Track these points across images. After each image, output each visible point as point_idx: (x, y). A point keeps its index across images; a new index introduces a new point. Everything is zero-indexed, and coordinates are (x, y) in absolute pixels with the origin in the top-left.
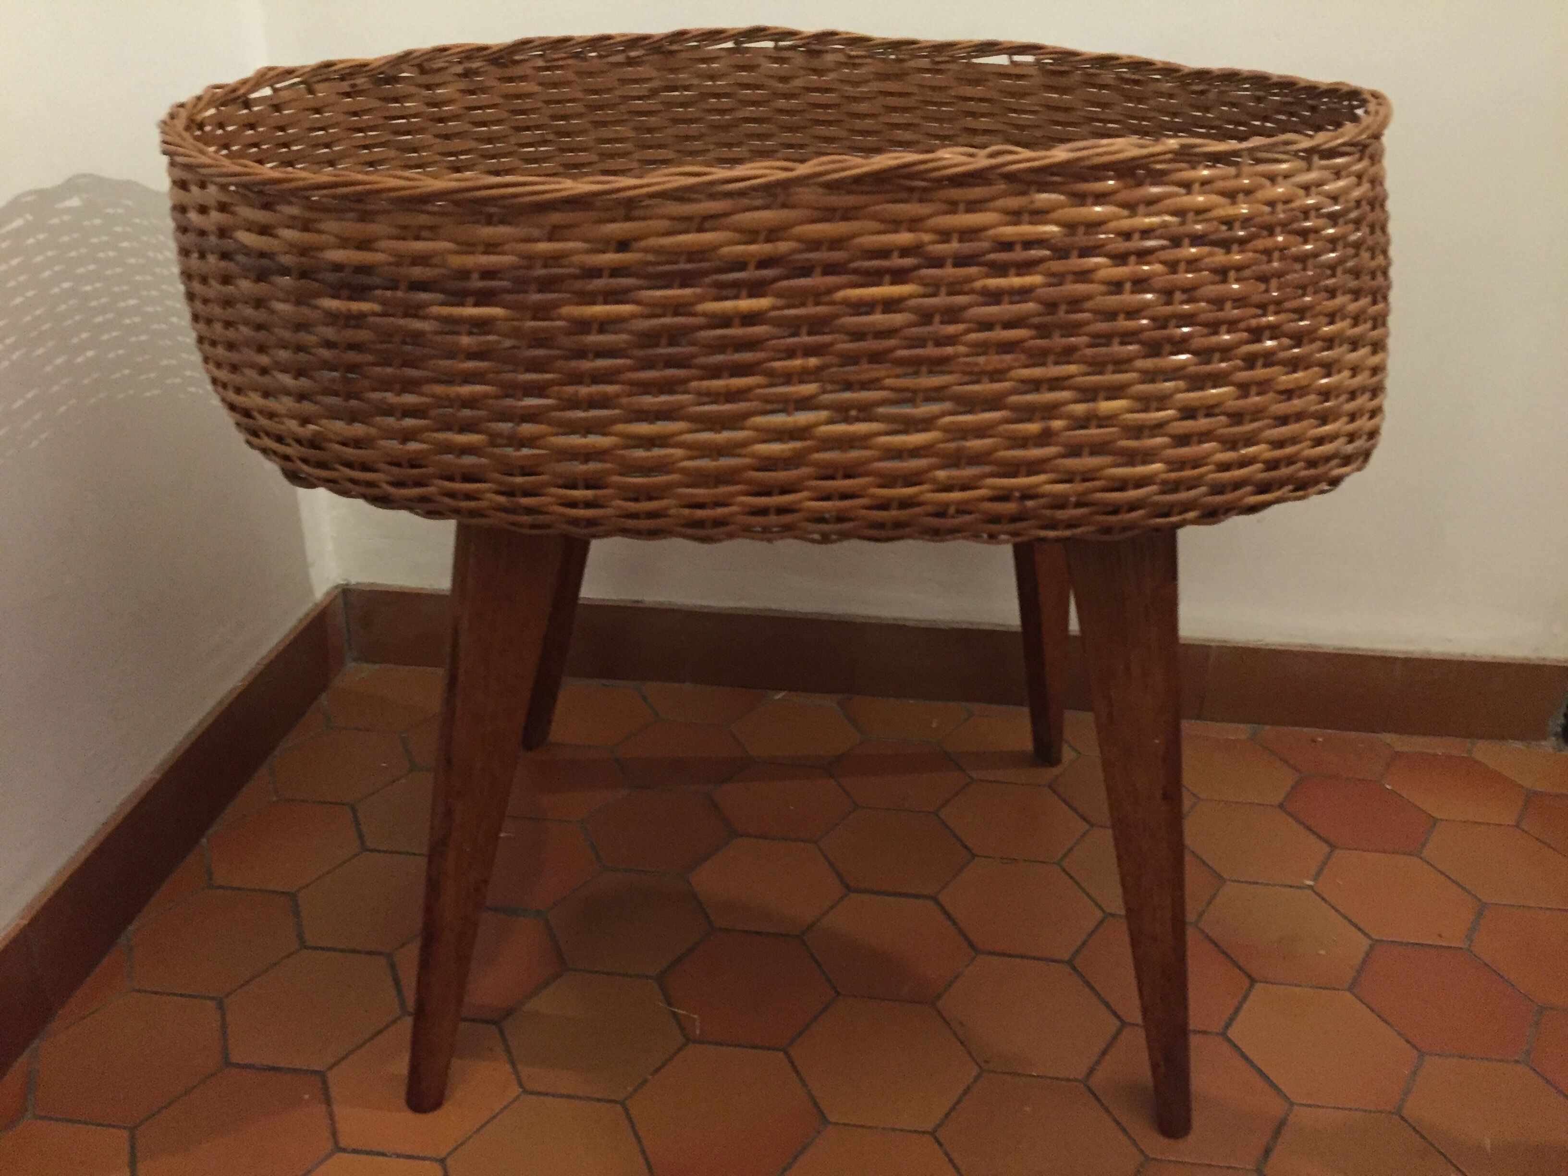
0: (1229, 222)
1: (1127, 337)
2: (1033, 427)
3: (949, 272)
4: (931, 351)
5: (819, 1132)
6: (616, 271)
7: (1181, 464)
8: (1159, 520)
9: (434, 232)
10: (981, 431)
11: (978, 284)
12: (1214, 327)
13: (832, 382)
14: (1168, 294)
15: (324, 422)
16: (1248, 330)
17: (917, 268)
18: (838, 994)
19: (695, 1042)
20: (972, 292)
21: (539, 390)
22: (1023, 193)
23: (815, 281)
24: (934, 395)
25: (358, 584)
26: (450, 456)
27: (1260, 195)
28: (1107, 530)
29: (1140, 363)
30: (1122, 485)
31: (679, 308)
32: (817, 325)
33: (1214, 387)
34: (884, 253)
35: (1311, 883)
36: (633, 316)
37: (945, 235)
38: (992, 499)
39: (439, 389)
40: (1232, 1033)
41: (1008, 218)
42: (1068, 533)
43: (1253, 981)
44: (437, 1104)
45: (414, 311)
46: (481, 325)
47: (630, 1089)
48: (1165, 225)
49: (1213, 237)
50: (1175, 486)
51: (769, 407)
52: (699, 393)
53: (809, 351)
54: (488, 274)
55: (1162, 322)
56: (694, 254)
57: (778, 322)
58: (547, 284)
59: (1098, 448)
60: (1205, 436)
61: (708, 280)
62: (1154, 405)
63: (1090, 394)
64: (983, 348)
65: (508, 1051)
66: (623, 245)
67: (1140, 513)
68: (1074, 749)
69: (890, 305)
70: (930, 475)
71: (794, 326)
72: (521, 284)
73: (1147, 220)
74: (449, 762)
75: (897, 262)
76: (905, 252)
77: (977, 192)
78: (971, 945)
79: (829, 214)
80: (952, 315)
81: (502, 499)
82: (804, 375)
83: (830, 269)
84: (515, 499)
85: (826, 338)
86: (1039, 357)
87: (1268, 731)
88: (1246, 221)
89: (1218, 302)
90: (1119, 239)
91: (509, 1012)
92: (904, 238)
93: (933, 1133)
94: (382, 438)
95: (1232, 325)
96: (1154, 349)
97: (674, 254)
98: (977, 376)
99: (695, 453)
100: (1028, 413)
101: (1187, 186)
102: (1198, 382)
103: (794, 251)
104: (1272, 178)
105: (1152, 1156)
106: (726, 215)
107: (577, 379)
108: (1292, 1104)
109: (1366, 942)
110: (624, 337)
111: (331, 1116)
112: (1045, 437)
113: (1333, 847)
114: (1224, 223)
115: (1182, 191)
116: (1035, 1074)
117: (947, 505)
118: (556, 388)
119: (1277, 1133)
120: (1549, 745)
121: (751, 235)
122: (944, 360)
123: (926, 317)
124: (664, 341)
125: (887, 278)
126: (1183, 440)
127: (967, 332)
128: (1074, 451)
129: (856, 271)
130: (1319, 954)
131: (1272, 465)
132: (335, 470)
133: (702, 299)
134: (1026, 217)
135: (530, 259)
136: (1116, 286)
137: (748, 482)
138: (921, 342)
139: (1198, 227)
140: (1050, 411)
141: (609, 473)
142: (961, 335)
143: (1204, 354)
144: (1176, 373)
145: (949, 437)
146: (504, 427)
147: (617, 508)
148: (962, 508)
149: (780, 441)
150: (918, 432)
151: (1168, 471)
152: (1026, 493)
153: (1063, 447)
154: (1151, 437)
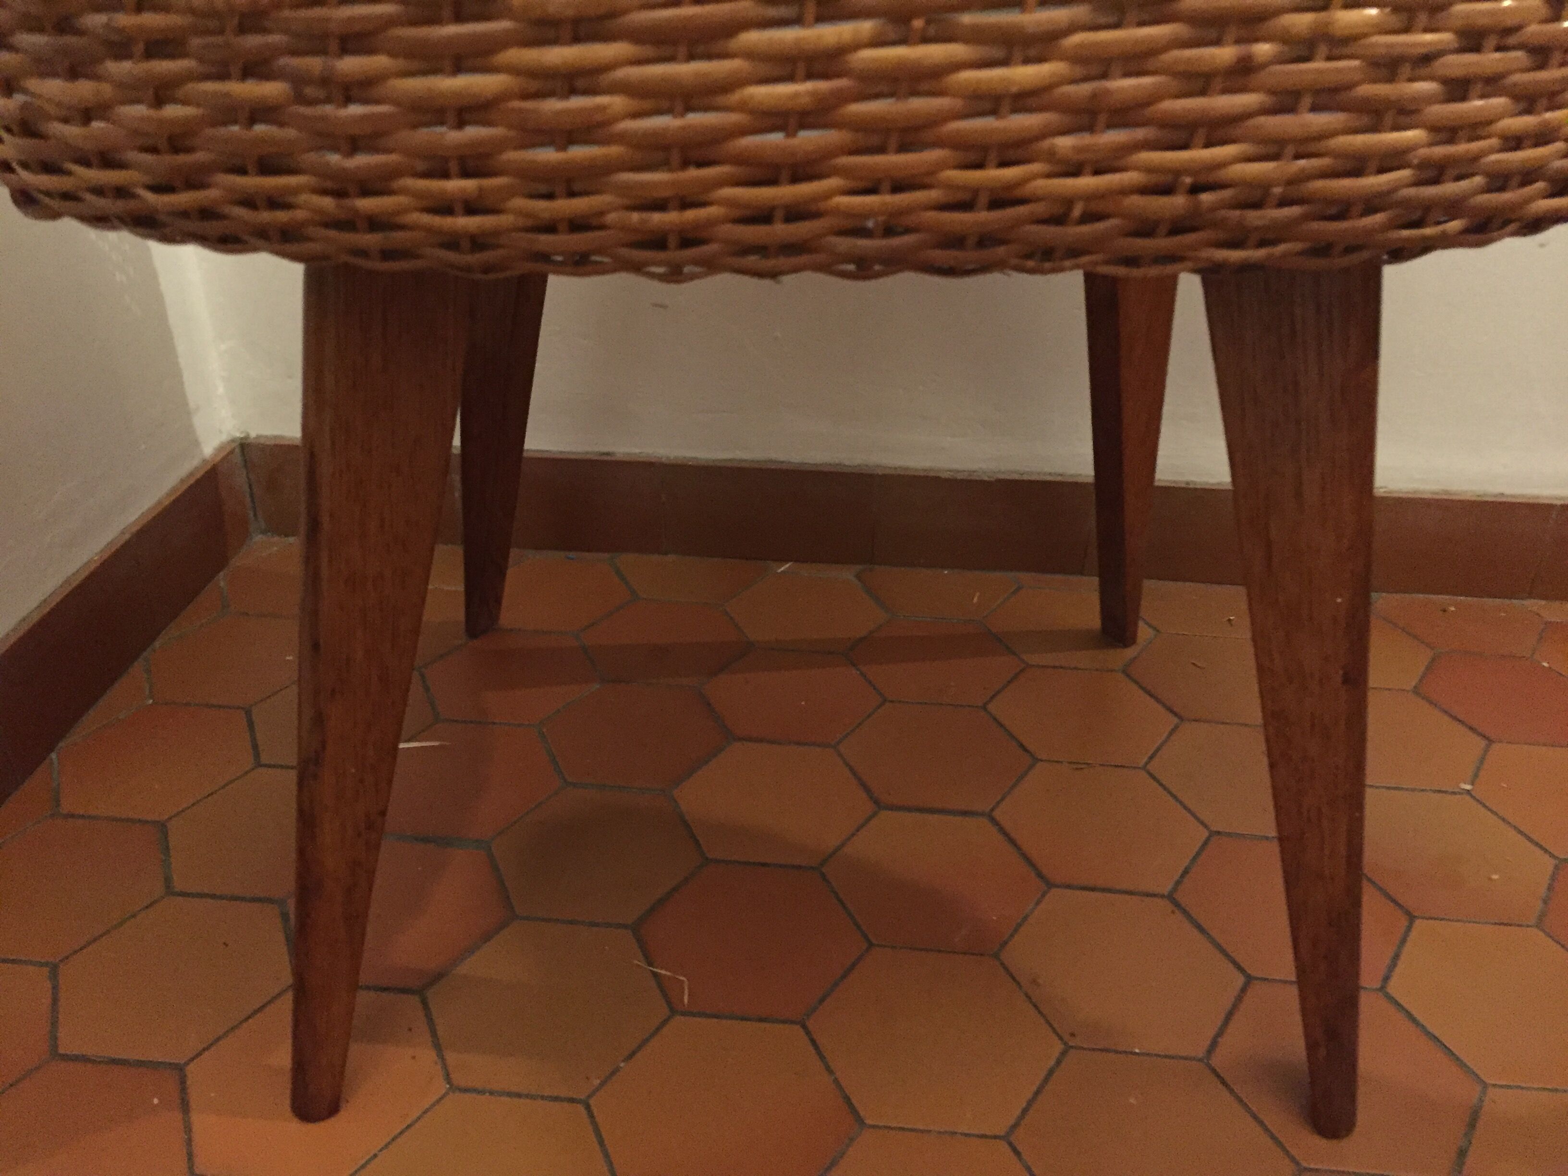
2: (1226, 53)
5: (852, 1140)
7: (1452, 131)
8: (1406, 233)
10: (1135, 61)
15: (33, 84)
18: (871, 945)
19: (683, 1014)
25: (258, 437)
26: (235, 128)
28: (1322, 249)
30: (1358, 163)
35: (1468, 787)
38: (1144, 190)
40: (1393, 988)
42: (1260, 254)
43: (1412, 918)
44: (333, 1110)
47: (597, 1082)
50: (1438, 172)
51: (771, 13)
59: (1327, 96)
60: (1492, 83)
65: (434, 1033)
67: (1379, 218)
68: (1150, 626)
70: (1046, 144)
74: (316, 647)
78: (1041, 876)
81: (327, 203)
84: (348, 202)
87: (1387, 599)
91: (439, 976)
93: (1005, 1138)
94: (123, 103)
99: (647, 104)
105: (1305, 1164)
108: (1485, 1085)
109: (1550, 863)
111: (188, 1129)
112: (1240, 74)
113: (1490, 741)
116: (1137, 1051)
117: (1068, 202)
119: (1472, 1125)
126: (1458, 88)
128: (1287, 101)
130: (1490, 879)
132: (69, 173)
137: (739, 160)
140: (1254, 24)
141: (502, 145)
145: (1079, 71)
146: (314, 64)
147: (519, 213)
148: (1095, 207)
149: (790, 78)
150: (1027, 61)
151: (1431, 144)
152: (1203, 179)
153: (1271, 92)
154: (1411, 80)
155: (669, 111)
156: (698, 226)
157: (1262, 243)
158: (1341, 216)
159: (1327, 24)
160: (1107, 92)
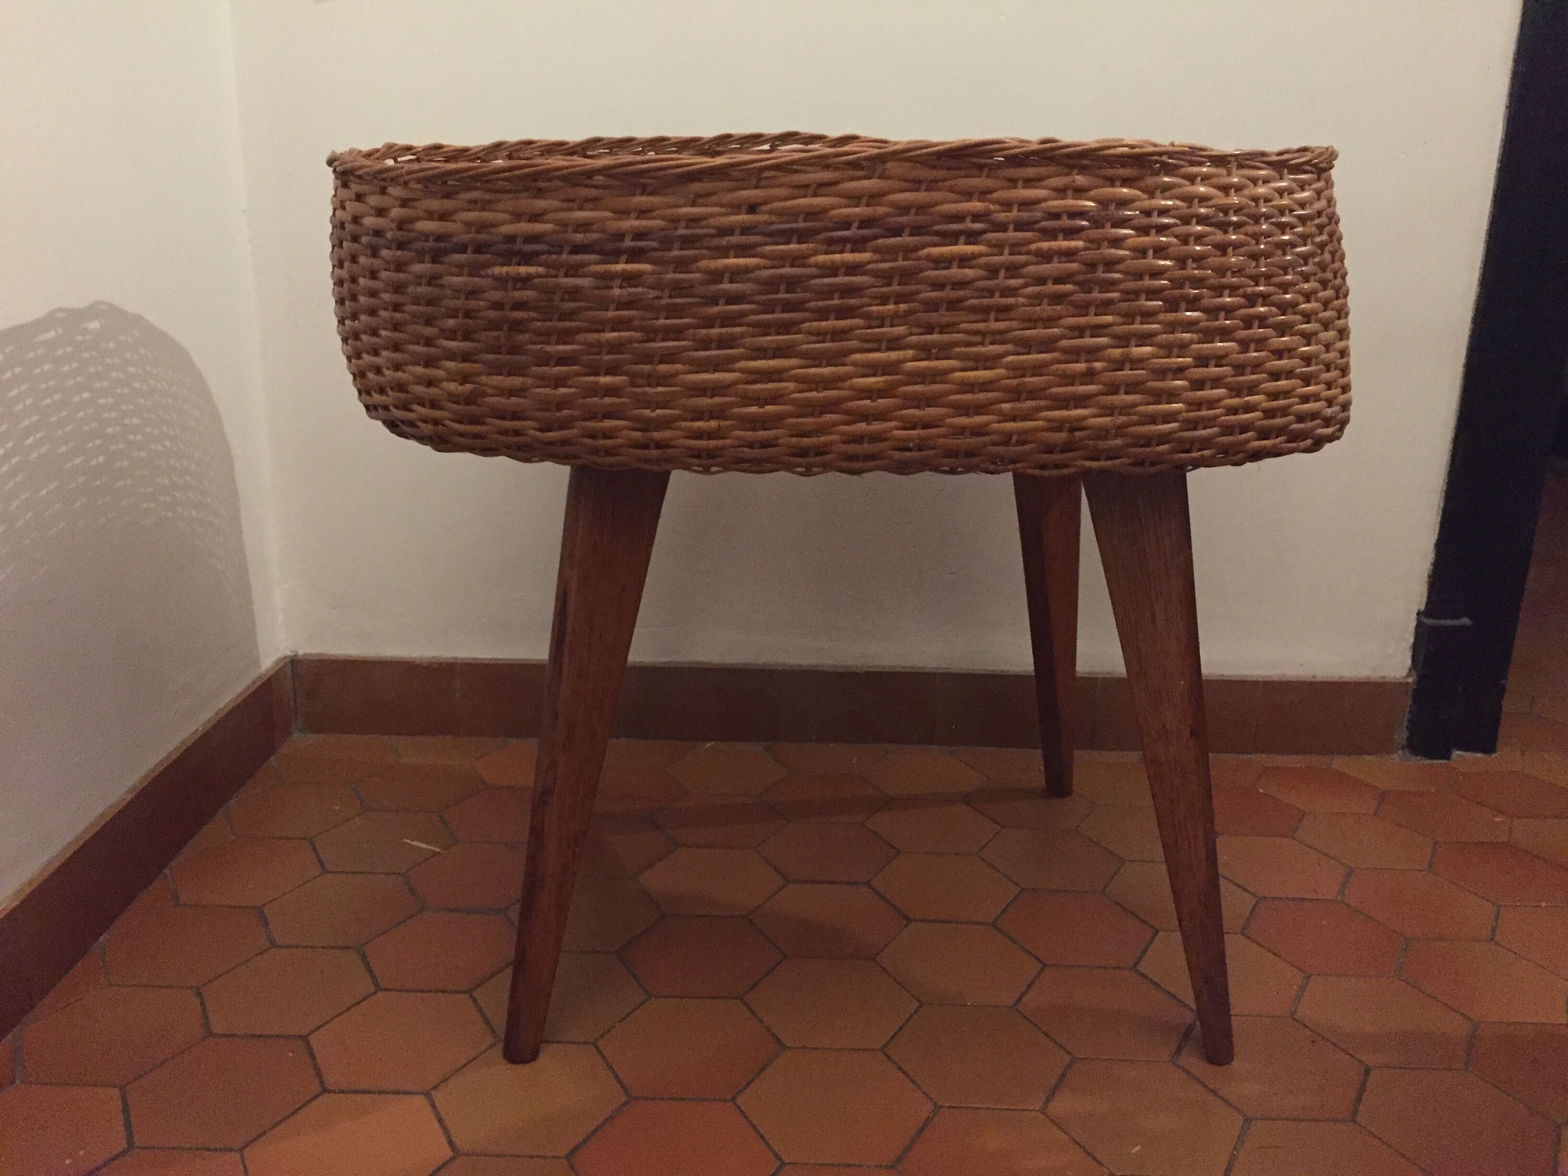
0: (1225, 210)
1: (1153, 293)
2: (1081, 366)
3: (1012, 235)
4: (997, 300)
6: (746, 230)
7: (1198, 405)
8: (1183, 455)
9: (594, 202)
10: (1037, 369)
11: (1033, 247)
12: (1219, 290)
13: (919, 326)
14: (1182, 262)
15: (482, 379)
16: (1245, 296)
17: (984, 232)
18: (785, 956)
20: (1028, 253)
21: (676, 333)
22: (1067, 175)
23: (906, 239)
24: (998, 337)
25: (304, 654)
26: (596, 399)
27: (1246, 192)
28: (1140, 462)
29: (1162, 317)
30: (1152, 419)
31: (797, 260)
32: (906, 276)
33: (1221, 342)
34: (959, 218)
36: (758, 267)
37: (1007, 205)
38: (1047, 430)
39: (591, 337)
41: (1055, 194)
45: (574, 270)
46: (630, 279)
48: (1177, 208)
49: (1214, 220)
50: (1194, 424)
51: (867, 346)
52: (810, 333)
53: (900, 298)
54: (639, 235)
55: (1178, 283)
56: (811, 214)
57: (875, 274)
58: (688, 242)
59: (1132, 387)
60: (1216, 382)
61: (821, 236)
62: (1175, 351)
63: (1123, 340)
64: (1037, 299)
66: (752, 209)
69: (964, 261)
70: (997, 406)
71: (887, 277)
72: (667, 243)
73: (1163, 202)
75: (969, 225)
76: (977, 217)
77: (1030, 172)
79: (916, 184)
80: (1013, 270)
81: (637, 434)
82: (895, 319)
83: (916, 231)
84: (649, 434)
85: (913, 288)
86: (1083, 309)
88: (1238, 210)
89: (1221, 271)
90: (1142, 216)
92: (976, 205)
94: (536, 386)
95: (1233, 289)
96: (1173, 305)
97: (793, 214)
98: (1032, 322)
99: (804, 386)
100: (1075, 354)
101: (1192, 179)
102: (1209, 335)
103: (887, 215)
104: (1254, 181)
106: (834, 183)
107: (709, 322)
110: (750, 285)
112: (1089, 376)
114: (1221, 210)
115: (1187, 183)
117: (1009, 435)
118: (692, 331)
120: (1397, 755)
121: (855, 199)
122: (1008, 308)
123: (993, 271)
124: (783, 287)
125: (962, 239)
126: (1198, 384)
127: (1026, 286)
128: (1113, 389)
129: (937, 233)
131: (1269, 413)
133: (815, 253)
134: (1070, 193)
135: (675, 221)
136: (1142, 252)
138: (991, 293)
139: (1202, 210)
140: (1093, 353)
141: (732, 405)
142: (1019, 289)
143: (1213, 312)
144: (1190, 325)
145: (1011, 374)
146: (647, 368)
147: (737, 438)
148: (1023, 437)
149: (874, 375)
150: (986, 369)
151: (1188, 411)
152: (1075, 425)
153: (1105, 385)
154: (1173, 380)
155: (816, 390)
156: (826, 444)
157: (1109, 458)
158: (1147, 445)
159: (1128, 354)
160: (1024, 383)
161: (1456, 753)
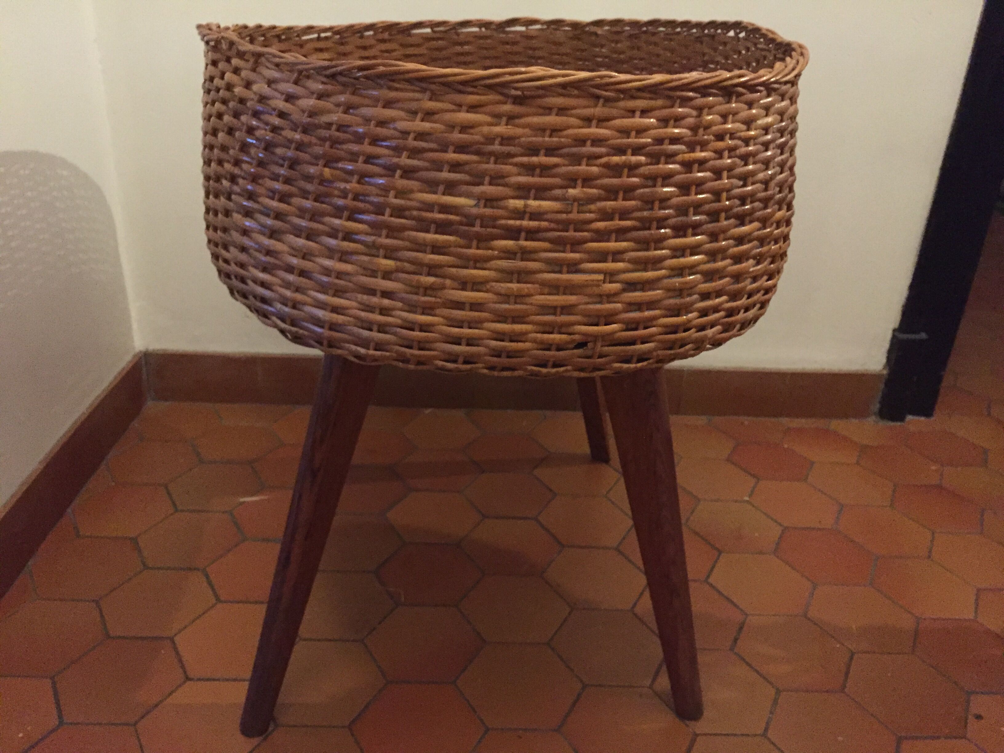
5: (481, 648)
18: (484, 574)
19: (402, 605)
25: (154, 350)
35: (748, 499)
40: (711, 580)
43: (720, 552)
47: (365, 633)
78: (559, 543)
87: (717, 419)
93: (548, 644)
108: (747, 615)
109: (780, 528)
113: (758, 479)
119: (741, 628)
120: (872, 419)
130: (754, 535)
161: (909, 418)
